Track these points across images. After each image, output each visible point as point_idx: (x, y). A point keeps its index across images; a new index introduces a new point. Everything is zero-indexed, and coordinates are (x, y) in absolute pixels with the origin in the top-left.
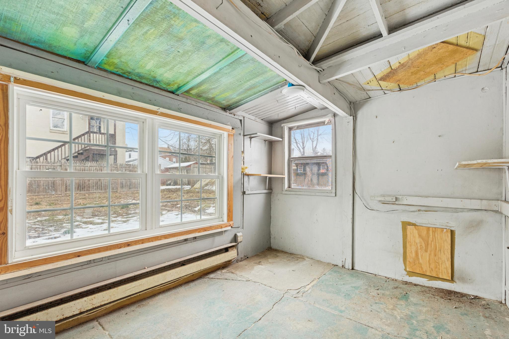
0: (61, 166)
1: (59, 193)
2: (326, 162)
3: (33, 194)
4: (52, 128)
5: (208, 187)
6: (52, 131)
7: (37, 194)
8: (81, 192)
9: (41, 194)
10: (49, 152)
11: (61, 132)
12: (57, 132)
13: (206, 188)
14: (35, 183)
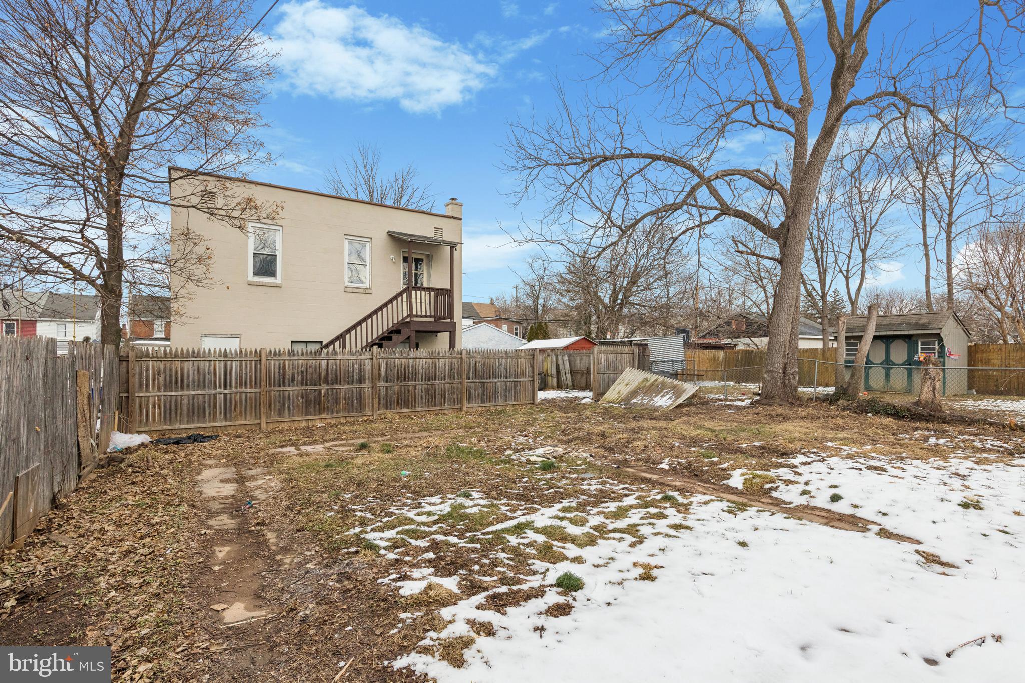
0: (372, 359)
1: (370, 413)
2: (939, 334)
3: (330, 416)
4: (347, 284)
5: (639, 398)
6: (348, 290)
7: (335, 415)
8: (403, 411)
9: (341, 414)
10: (348, 331)
11: (361, 291)
12: (355, 290)
13: (635, 401)
14: (333, 394)
